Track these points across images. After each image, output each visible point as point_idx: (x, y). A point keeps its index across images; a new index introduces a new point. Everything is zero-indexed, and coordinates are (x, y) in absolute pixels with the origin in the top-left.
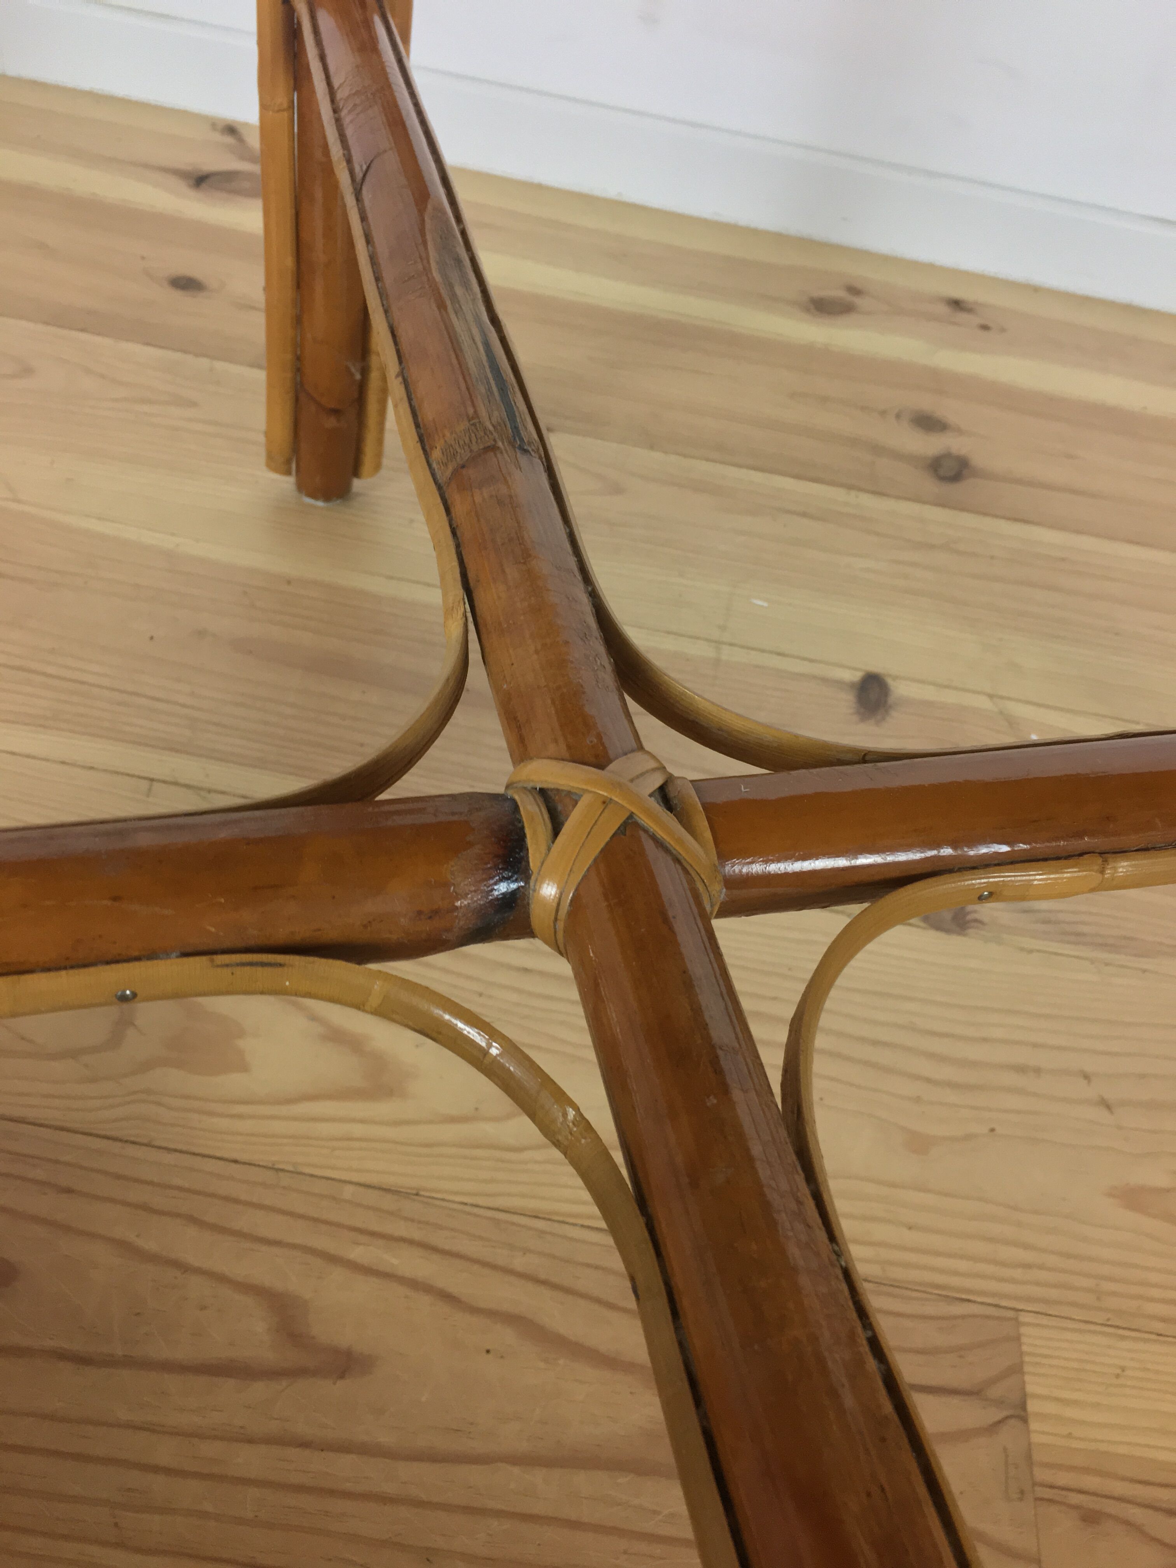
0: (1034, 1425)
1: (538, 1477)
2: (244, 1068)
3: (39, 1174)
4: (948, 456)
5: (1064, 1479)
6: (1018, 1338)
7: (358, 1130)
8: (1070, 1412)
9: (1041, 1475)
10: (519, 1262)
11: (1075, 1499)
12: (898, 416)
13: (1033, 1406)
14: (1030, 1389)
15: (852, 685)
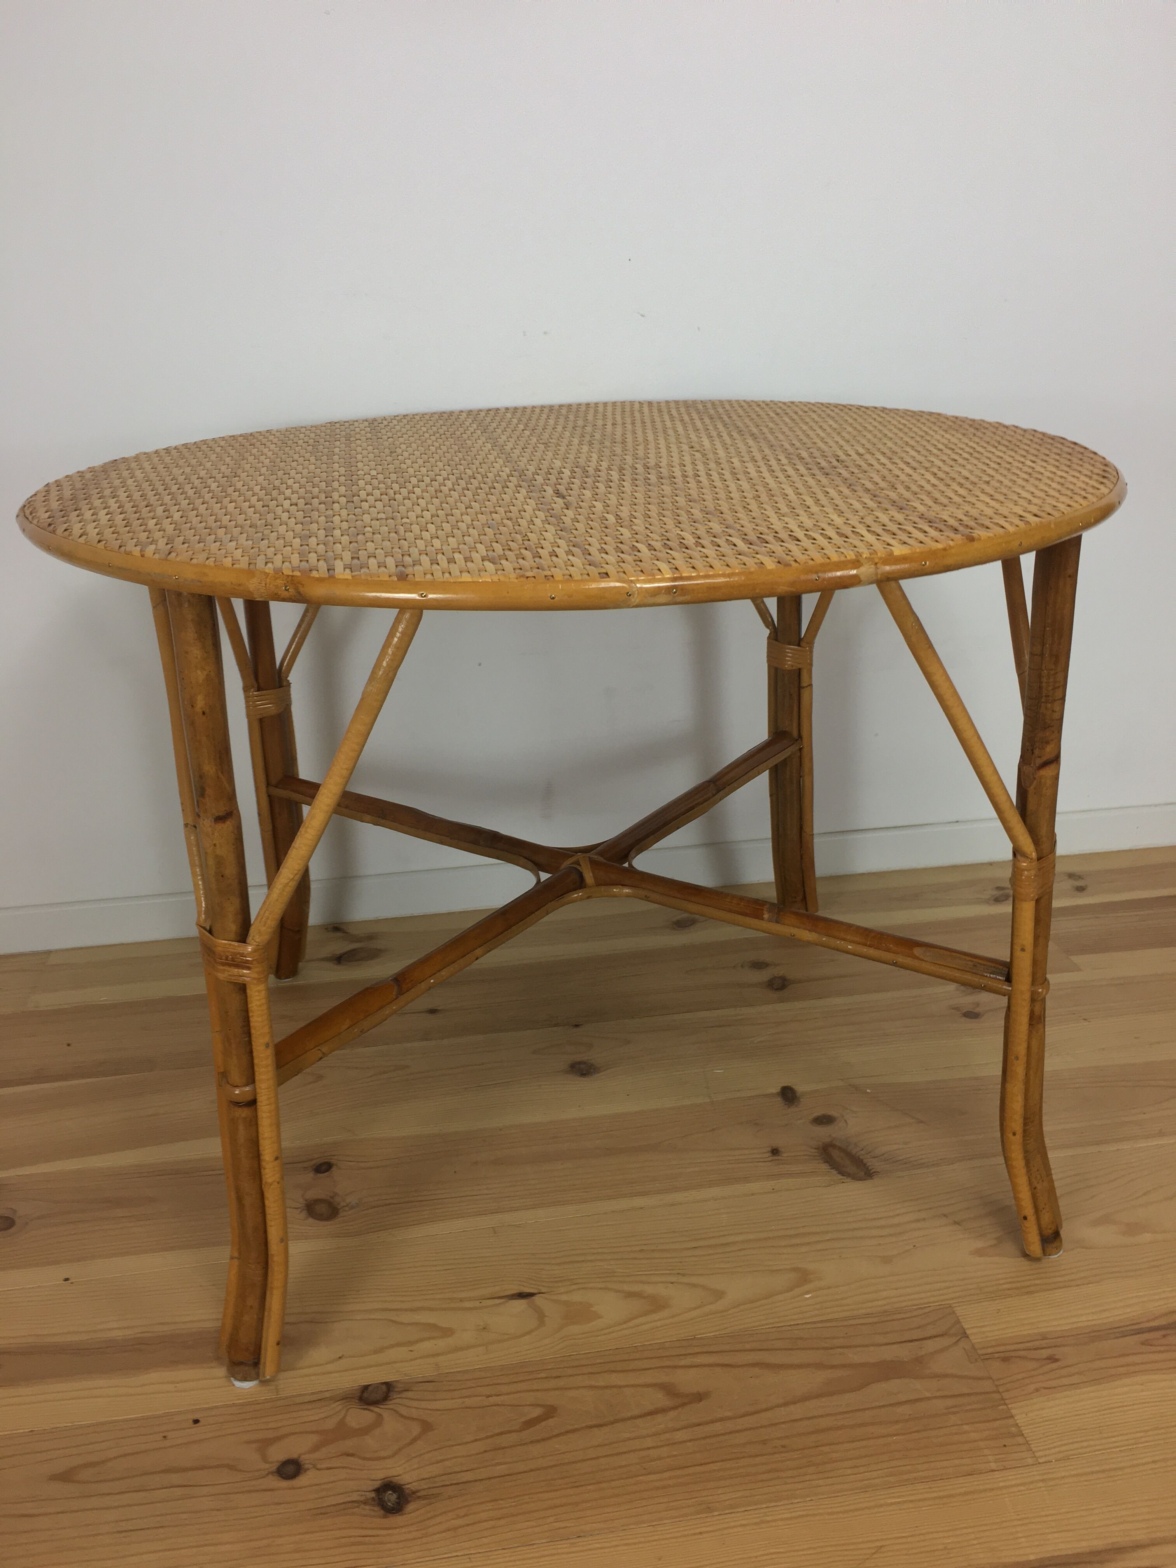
0: (972, 1337)
1: (792, 1408)
2: (600, 1317)
3: (543, 1375)
4: (775, 978)
5: (990, 1350)
6: (954, 1312)
7: (659, 1324)
8: (984, 1329)
9: (980, 1352)
10: (748, 1346)
11: (997, 1355)
12: (742, 966)
13: (968, 1332)
14: (966, 1327)
15: (778, 1094)
